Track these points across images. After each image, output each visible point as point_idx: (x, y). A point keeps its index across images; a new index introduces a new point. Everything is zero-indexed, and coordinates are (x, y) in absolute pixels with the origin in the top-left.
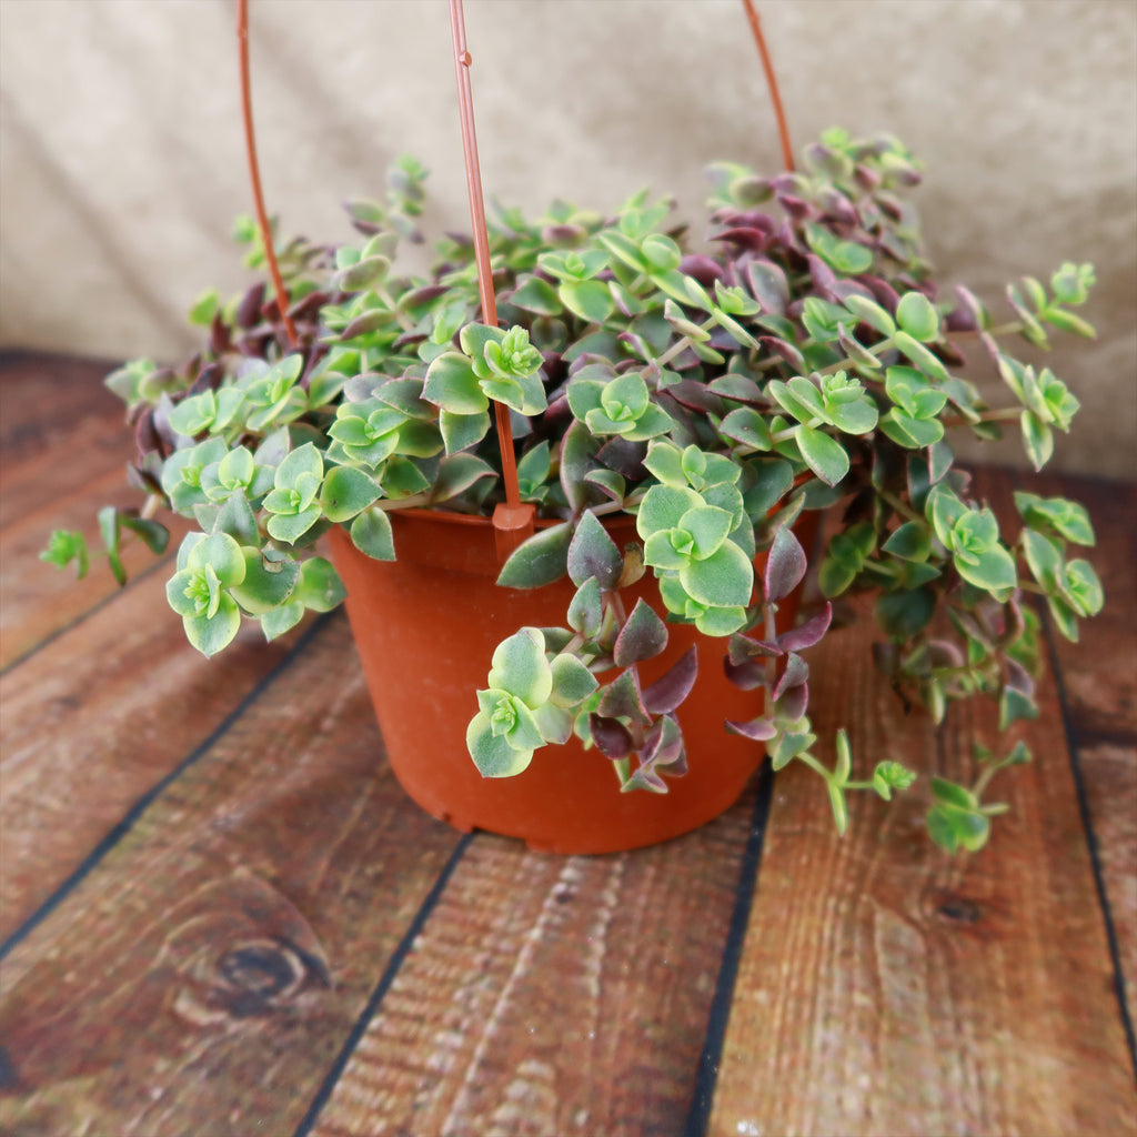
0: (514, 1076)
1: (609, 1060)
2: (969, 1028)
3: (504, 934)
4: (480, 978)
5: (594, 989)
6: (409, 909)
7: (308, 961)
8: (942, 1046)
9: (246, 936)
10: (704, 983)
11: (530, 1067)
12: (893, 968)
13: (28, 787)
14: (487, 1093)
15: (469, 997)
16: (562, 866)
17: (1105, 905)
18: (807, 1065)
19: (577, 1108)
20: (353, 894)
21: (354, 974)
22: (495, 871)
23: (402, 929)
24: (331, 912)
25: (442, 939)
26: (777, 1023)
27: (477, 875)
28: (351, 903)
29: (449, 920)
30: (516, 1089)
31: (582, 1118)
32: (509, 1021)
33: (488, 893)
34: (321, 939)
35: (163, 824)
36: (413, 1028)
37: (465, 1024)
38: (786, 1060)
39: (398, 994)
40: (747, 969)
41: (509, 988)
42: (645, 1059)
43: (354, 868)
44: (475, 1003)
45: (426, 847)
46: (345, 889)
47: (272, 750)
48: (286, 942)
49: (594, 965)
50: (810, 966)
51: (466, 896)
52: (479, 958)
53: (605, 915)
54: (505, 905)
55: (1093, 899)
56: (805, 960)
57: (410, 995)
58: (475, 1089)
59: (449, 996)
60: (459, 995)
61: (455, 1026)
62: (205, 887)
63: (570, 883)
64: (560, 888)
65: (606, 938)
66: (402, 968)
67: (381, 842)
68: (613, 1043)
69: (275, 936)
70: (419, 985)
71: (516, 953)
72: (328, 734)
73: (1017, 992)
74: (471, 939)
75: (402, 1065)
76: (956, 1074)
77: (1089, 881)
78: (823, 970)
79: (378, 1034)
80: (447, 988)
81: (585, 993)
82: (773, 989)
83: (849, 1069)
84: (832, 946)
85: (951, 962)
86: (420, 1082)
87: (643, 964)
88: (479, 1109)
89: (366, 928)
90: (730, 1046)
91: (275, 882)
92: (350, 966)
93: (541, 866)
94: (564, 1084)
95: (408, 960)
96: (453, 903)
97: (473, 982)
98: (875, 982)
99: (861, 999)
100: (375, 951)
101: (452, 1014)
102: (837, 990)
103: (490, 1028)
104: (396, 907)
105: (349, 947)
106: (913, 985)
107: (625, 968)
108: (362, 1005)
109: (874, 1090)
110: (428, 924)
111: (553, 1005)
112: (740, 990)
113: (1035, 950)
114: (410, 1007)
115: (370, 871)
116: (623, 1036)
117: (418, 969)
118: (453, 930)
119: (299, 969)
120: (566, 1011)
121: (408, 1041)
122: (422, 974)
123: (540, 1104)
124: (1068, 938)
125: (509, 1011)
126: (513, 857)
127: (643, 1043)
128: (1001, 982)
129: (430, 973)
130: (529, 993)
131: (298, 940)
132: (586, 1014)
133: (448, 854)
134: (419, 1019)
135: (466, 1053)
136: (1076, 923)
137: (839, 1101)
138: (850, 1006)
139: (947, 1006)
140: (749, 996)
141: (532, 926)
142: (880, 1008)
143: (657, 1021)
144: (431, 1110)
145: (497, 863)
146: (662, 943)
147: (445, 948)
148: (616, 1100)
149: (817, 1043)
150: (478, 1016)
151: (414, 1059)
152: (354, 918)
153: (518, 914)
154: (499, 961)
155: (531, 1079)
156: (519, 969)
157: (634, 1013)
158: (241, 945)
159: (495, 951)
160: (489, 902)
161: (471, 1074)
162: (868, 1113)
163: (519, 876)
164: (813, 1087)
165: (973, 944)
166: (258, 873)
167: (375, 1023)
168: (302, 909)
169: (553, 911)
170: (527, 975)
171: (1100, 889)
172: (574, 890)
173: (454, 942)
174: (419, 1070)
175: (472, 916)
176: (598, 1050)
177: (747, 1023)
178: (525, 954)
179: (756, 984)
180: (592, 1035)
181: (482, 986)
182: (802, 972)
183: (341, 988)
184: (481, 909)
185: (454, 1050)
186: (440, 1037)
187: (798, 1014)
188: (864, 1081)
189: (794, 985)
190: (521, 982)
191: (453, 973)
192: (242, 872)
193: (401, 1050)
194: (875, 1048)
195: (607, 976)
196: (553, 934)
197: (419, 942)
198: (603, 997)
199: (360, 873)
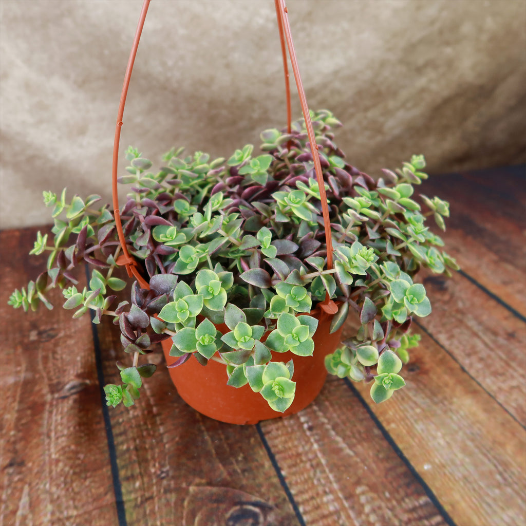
0: (358, 496)
1: (377, 473)
2: (446, 403)
3: (306, 453)
4: (315, 472)
5: (351, 453)
6: (267, 464)
7: (255, 504)
8: (445, 412)
9: (226, 510)
10: (376, 431)
11: (359, 490)
12: (415, 396)
13: (53, 513)
14: (356, 507)
15: (319, 480)
16: (298, 418)
17: (442, 347)
18: (423, 438)
19: (383, 493)
20: (244, 471)
21: (276, 498)
22: (280, 432)
23: (273, 472)
24: (244, 482)
25: (290, 467)
26: (404, 431)
27: (276, 438)
28: (246, 474)
29: (285, 459)
30: (363, 499)
31: (387, 495)
32: (338, 480)
33: (286, 442)
34: (251, 493)
35: (135, 491)
36: (314, 502)
37: (327, 490)
38: (417, 440)
39: (297, 495)
40: (381, 419)
41: (327, 470)
42: (388, 465)
43: (234, 461)
44: (323, 481)
45: (249, 438)
46: (239, 471)
47: (145, 433)
48: (241, 503)
49: (343, 445)
50: (397, 408)
51: (280, 447)
52: (308, 465)
53: (329, 427)
54: (296, 443)
55: (438, 347)
56: (394, 407)
57: (301, 492)
58: (352, 508)
59: (313, 483)
60: (315, 482)
61: (325, 493)
62: (186, 503)
63: (307, 422)
64: (306, 426)
65: (337, 434)
66: (288, 485)
67: (230, 446)
68: (374, 466)
69: (235, 504)
70: (300, 487)
71: (316, 456)
72: (159, 414)
73: (447, 385)
74: (298, 461)
75: (324, 517)
76: (454, 418)
77: (432, 341)
78: (401, 407)
79: (306, 512)
80: (310, 482)
81: (349, 456)
82: (393, 421)
83: (433, 433)
84: (397, 398)
85: (425, 386)
86: (335, 517)
87: (357, 436)
88: (360, 513)
89: (261, 479)
90: (400, 446)
91: (210, 484)
92: (271, 496)
93: (292, 422)
94: (373, 488)
95: (287, 481)
96: (280, 452)
97: (315, 475)
98: (415, 403)
99: (418, 410)
100: (272, 485)
101: (320, 489)
102: (411, 412)
103: (335, 486)
104: (262, 466)
105: (263, 490)
106: (423, 398)
107: (354, 441)
108: (291, 506)
109: (444, 436)
110: (279, 465)
111: (345, 466)
112: (387, 428)
113: (439, 370)
114: (306, 496)
115: (240, 459)
116: (374, 462)
117: (293, 482)
118: (289, 462)
119: (257, 510)
120: (350, 465)
121: (317, 507)
122: (297, 483)
123: (373, 499)
124: (442, 362)
125: (335, 477)
126: (280, 424)
127: (382, 460)
128: (441, 384)
129: (299, 481)
130: (333, 467)
131: (244, 499)
132: (357, 463)
133: (258, 435)
134: (312, 498)
135: (337, 499)
136: (440, 356)
137: (439, 444)
138: (417, 415)
139: (436, 399)
140: (391, 428)
141: (312, 445)
142: (423, 410)
143: (378, 451)
144: (347, 523)
145: (277, 429)
146: (355, 426)
147: (294, 469)
148: (391, 483)
149: (420, 431)
150: (329, 485)
151: (326, 512)
152: (254, 479)
153: (303, 443)
154: (314, 462)
155: (363, 493)
156: (323, 461)
157: (371, 454)
158: (228, 515)
159: (310, 460)
160: (290, 444)
161: (346, 504)
162: (448, 443)
163: (289, 430)
164: (430, 444)
165: (425, 377)
166: (198, 485)
167: (301, 509)
168: (234, 488)
169: (313, 435)
170: (328, 461)
171: (437, 342)
172: (310, 424)
173: (295, 465)
174: (331, 514)
175: (290, 453)
176: (372, 472)
177: (398, 436)
178: (319, 455)
179: (389, 423)
180: (366, 468)
181: (318, 474)
182: (396, 411)
183: (277, 506)
184: (290, 449)
185: (333, 501)
186: (325, 499)
187: (407, 425)
188: (439, 434)
189: (398, 417)
190: (328, 465)
191: (306, 476)
192: (192, 489)
193: (319, 512)
194: (433, 423)
195: (351, 447)
196: (321, 443)
197: (283, 473)
198: (357, 454)
199: (237, 461)
